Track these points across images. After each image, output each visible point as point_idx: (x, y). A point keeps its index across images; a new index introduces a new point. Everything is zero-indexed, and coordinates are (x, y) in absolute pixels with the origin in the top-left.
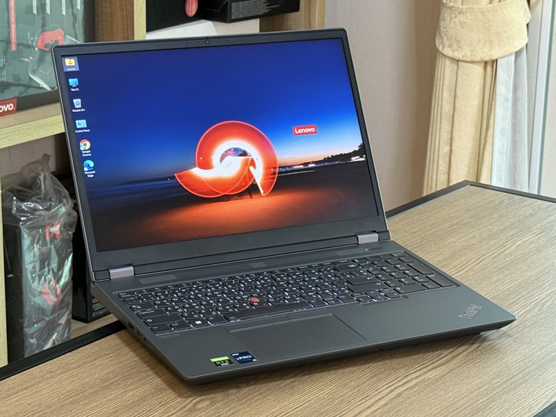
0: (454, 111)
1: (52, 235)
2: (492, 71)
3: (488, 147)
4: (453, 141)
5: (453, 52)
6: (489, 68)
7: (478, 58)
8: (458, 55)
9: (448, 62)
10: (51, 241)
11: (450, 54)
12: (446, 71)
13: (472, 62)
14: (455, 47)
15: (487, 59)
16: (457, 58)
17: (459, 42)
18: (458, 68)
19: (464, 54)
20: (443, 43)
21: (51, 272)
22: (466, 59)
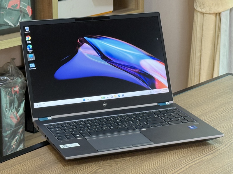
0: (202, 36)
1: (15, 91)
2: (219, 18)
3: (218, 53)
4: (202, 51)
5: (201, 9)
6: (218, 16)
7: (212, 12)
8: (203, 11)
9: (199, 14)
10: (15, 94)
11: (200, 10)
12: (198, 18)
13: (210, 14)
14: (202, 7)
15: (216, 12)
16: (203, 12)
17: (204, 4)
18: (203, 17)
19: (206, 10)
20: (197, 5)
21: (15, 108)
22: (207, 12)
